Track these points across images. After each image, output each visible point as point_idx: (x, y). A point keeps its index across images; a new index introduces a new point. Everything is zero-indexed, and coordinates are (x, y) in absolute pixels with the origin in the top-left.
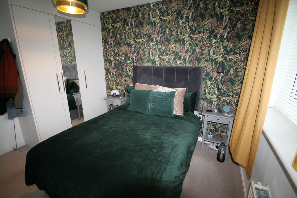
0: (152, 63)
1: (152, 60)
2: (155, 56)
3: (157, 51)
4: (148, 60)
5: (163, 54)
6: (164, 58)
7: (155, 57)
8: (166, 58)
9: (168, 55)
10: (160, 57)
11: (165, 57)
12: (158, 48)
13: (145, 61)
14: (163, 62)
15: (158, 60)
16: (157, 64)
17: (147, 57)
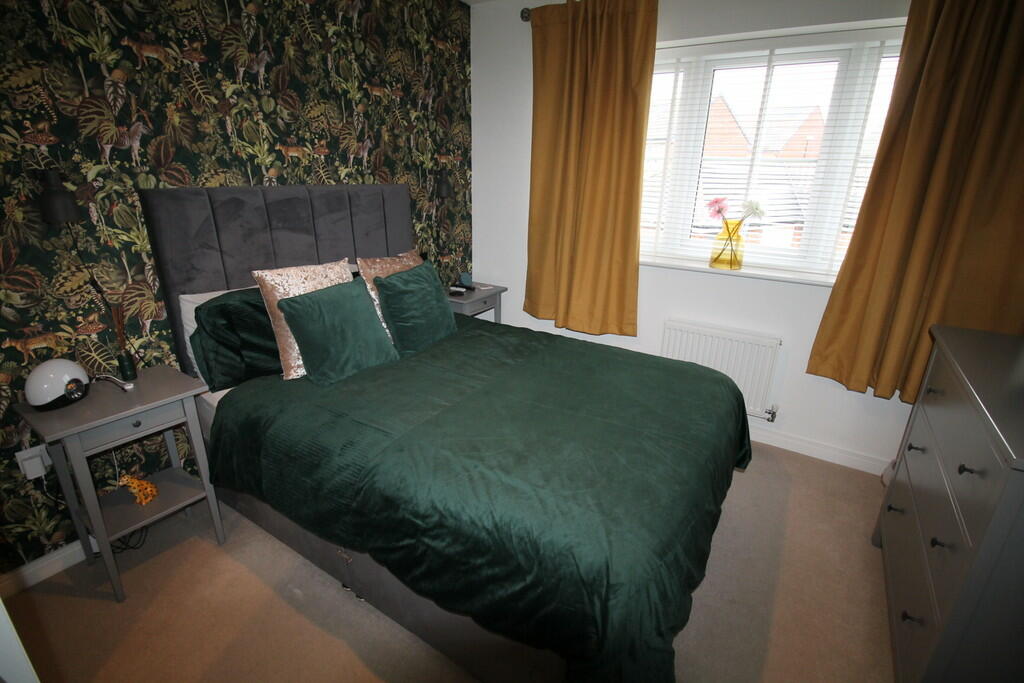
0: (245, 174)
1: (242, 163)
2: (253, 144)
3: (261, 122)
4: (221, 161)
5: (288, 140)
6: (293, 153)
7: (256, 148)
8: (301, 157)
9: (307, 144)
10: (277, 148)
11: (294, 149)
12: (261, 110)
13: (208, 163)
14: (293, 171)
15: (269, 160)
16: (270, 180)
17: (215, 148)
